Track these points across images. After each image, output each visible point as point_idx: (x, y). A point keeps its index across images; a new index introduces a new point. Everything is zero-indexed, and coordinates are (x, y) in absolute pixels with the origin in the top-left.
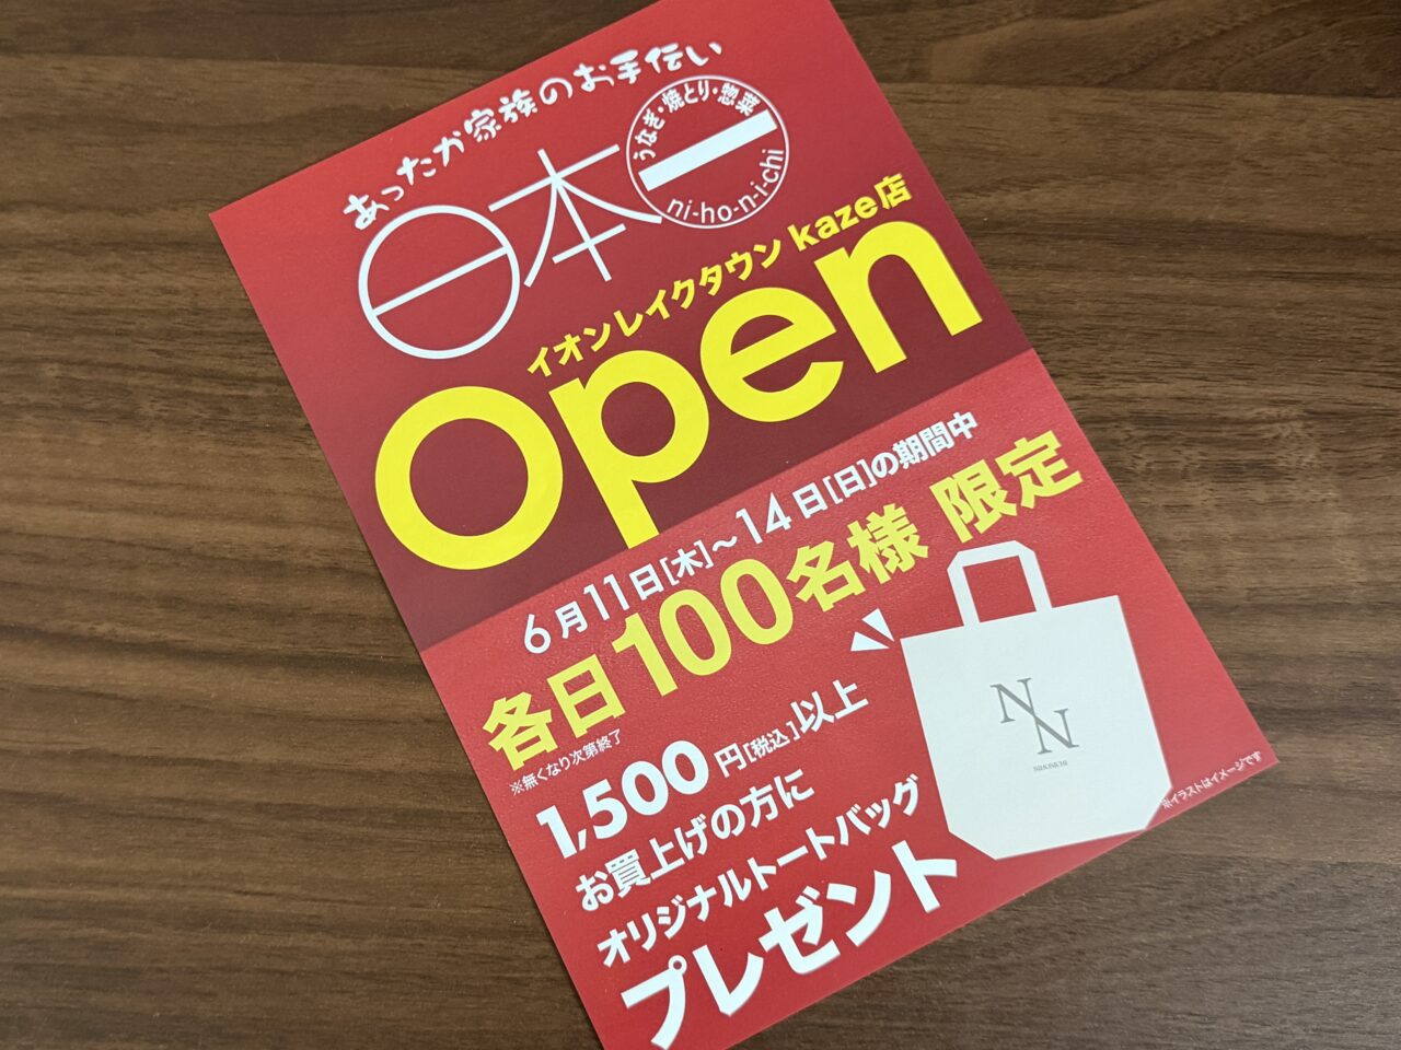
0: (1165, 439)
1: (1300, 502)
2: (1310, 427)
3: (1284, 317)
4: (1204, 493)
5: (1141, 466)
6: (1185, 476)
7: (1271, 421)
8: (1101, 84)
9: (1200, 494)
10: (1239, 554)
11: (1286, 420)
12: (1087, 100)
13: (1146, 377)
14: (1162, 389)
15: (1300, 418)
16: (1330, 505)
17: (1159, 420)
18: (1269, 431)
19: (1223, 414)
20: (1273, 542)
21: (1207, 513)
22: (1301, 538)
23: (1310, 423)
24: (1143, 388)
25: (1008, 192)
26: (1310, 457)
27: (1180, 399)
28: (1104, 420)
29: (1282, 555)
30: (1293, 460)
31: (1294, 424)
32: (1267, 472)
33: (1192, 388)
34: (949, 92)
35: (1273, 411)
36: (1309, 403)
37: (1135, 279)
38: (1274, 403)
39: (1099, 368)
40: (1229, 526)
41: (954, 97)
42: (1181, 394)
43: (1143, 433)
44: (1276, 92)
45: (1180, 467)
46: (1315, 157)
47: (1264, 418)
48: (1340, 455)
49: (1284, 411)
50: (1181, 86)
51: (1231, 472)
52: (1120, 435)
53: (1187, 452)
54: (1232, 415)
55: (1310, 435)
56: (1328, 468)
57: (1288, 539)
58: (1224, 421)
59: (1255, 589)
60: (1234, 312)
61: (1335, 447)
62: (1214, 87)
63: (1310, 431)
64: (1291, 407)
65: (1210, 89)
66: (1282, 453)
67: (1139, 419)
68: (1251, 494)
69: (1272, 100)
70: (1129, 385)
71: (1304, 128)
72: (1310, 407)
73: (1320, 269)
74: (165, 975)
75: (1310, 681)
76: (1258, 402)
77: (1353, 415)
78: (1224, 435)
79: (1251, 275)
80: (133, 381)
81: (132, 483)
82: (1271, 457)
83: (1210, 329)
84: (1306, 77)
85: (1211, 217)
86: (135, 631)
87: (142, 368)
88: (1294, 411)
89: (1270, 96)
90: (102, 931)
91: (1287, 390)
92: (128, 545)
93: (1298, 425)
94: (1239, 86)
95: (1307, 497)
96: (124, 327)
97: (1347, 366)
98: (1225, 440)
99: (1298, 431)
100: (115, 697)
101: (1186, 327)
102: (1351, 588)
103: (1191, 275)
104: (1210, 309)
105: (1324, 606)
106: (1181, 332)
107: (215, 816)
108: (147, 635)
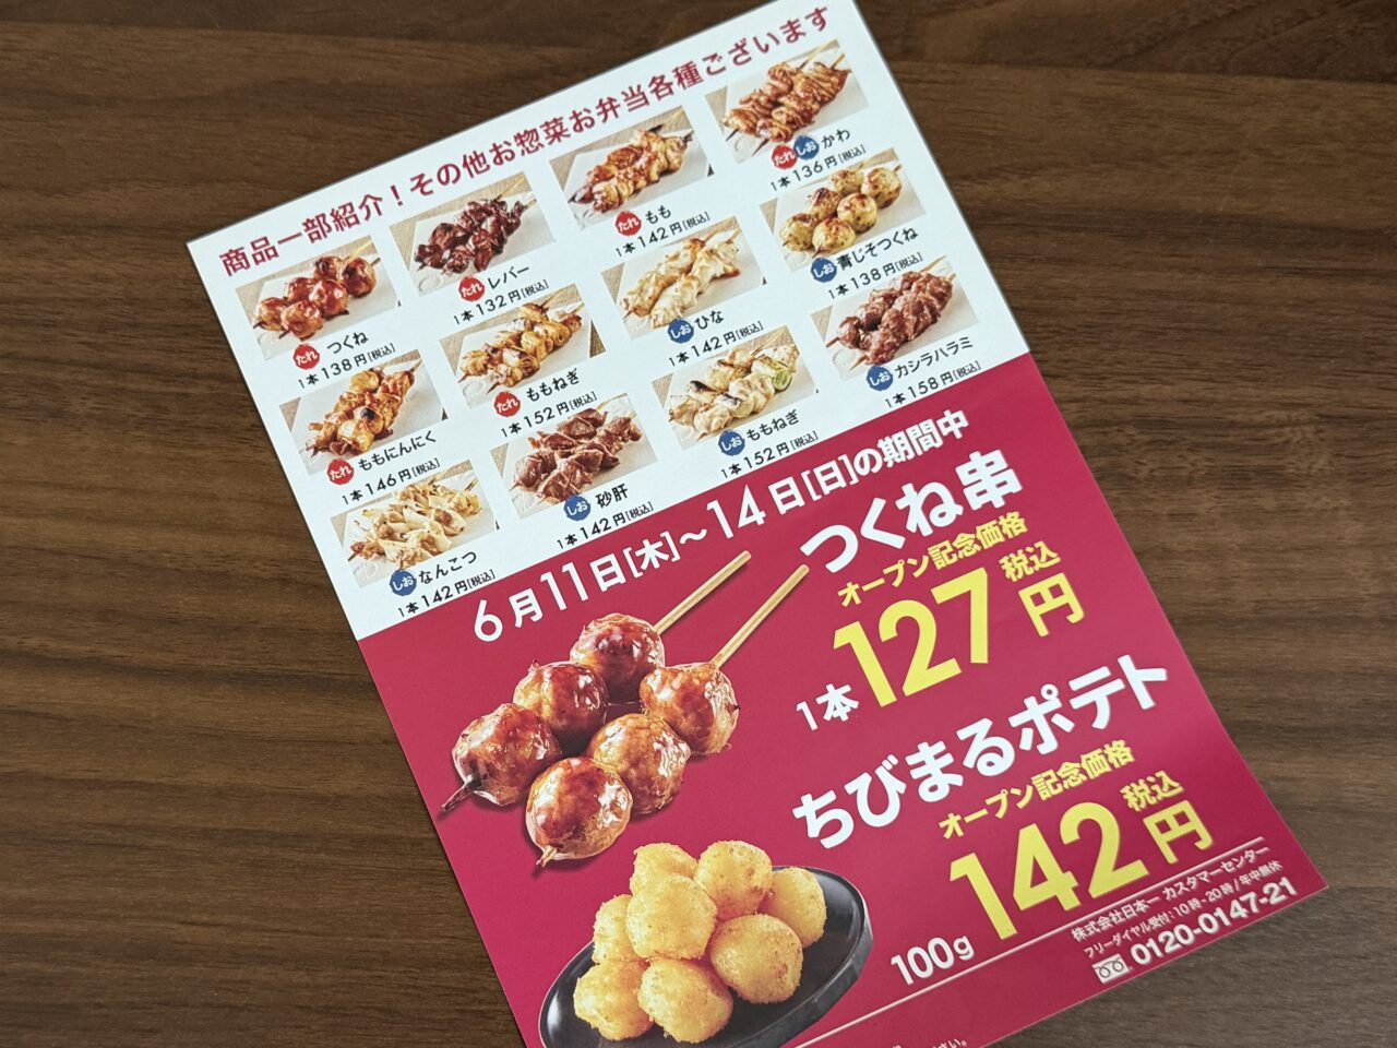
0: (1170, 443)
1: (1310, 510)
2: (1321, 431)
3: (1296, 315)
4: (1210, 500)
5: (1144, 472)
6: (1190, 482)
7: (1282, 425)
8: (1104, 66)
9: (1205, 502)
10: (1245, 565)
11: (1297, 423)
12: (1089, 82)
13: (1150, 378)
14: (1167, 390)
15: (1311, 422)
16: (1342, 513)
17: (1163, 423)
18: (1279, 435)
19: (1230, 417)
20: (1283, 552)
21: (1211, 523)
22: (1310, 548)
23: (1321, 427)
24: (1146, 390)
25: (1006, 179)
26: (1322, 462)
27: (1185, 401)
28: (1107, 423)
29: (1291, 566)
30: (1304, 466)
31: (1306, 428)
32: (1275, 478)
33: (1199, 389)
34: (944, 72)
35: (1282, 415)
36: (1321, 406)
37: (1139, 274)
38: (1284, 406)
39: (1101, 369)
40: (1236, 536)
41: (949, 77)
42: (1185, 396)
43: (1146, 438)
44: (1290, 77)
45: (1184, 473)
46: (1330, 147)
47: (1273, 422)
48: (1351, 461)
49: (1294, 414)
50: (1190, 69)
51: (1239, 478)
52: (1122, 440)
53: (1192, 458)
54: (1238, 418)
55: (1322, 440)
56: (1341, 475)
57: (1296, 549)
58: (1232, 425)
59: (1263, 601)
60: (1242, 309)
61: (1346, 453)
62: (1223, 71)
63: (1322, 435)
64: (1302, 410)
65: (1219, 72)
66: (1292, 459)
67: (1143, 423)
68: (1261, 502)
69: (1285, 84)
70: (1133, 386)
71: (1318, 115)
72: (1323, 411)
73: (1335, 265)
74: (105, 1011)
75: (1319, 698)
76: (1267, 404)
77: (1367, 419)
78: (1230, 439)
79: (1261, 270)
80: (61, 376)
81: (63, 487)
82: (1281, 462)
83: (1218, 327)
84: (1321, 60)
85: (1220, 209)
86: (66, 646)
87: (72, 362)
88: (1304, 415)
89: (1283, 81)
90: (36, 966)
91: (1299, 393)
92: (60, 553)
93: (1309, 430)
94: (1250, 70)
95: (1317, 505)
96: (52, 317)
97: (1360, 367)
98: (1232, 445)
99: (1310, 436)
100: (47, 716)
101: (1193, 325)
102: (1362, 601)
103: (1196, 269)
104: (1218, 307)
105: (1334, 619)
106: (1187, 330)
107: (156, 842)
108: (81, 649)
